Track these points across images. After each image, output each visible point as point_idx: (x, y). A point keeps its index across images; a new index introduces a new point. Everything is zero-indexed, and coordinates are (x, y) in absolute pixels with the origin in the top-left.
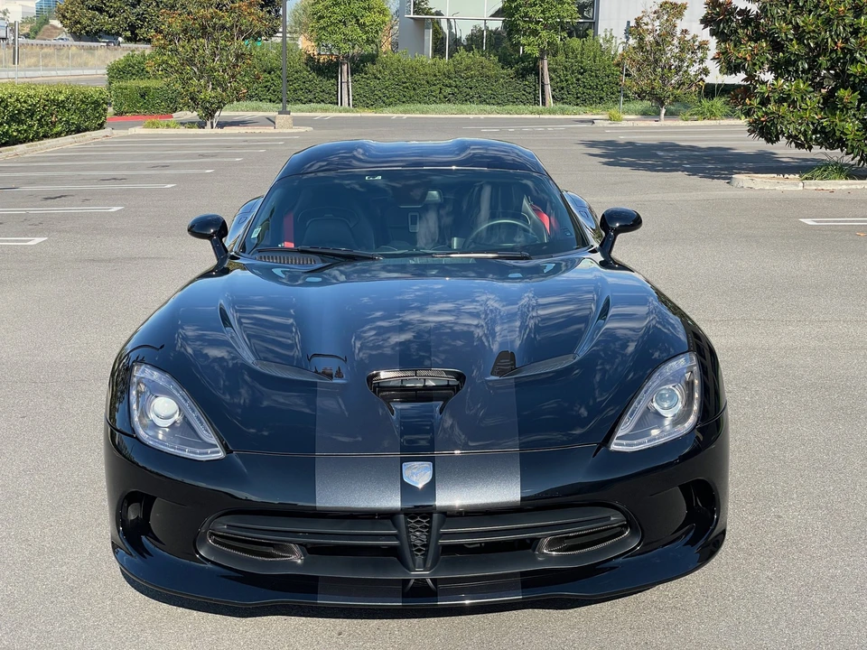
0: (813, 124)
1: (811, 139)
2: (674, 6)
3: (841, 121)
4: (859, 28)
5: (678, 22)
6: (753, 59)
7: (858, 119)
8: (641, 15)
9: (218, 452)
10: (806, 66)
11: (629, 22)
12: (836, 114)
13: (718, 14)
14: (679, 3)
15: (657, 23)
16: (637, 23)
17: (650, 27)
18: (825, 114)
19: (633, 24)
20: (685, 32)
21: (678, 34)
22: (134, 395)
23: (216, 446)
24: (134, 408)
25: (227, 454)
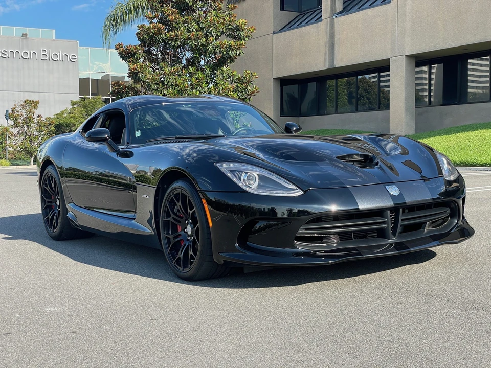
2: (32, 102)
5: (35, 110)
8: (14, 107)
9: (299, 192)
11: (7, 111)
13: (122, 89)
14: (35, 101)
15: (24, 111)
16: (12, 111)
17: (20, 113)
19: (10, 112)
20: (39, 116)
21: (36, 117)
22: (229, 175)
23: (297, 189)
24: (235, 180)
25: (305, 191)
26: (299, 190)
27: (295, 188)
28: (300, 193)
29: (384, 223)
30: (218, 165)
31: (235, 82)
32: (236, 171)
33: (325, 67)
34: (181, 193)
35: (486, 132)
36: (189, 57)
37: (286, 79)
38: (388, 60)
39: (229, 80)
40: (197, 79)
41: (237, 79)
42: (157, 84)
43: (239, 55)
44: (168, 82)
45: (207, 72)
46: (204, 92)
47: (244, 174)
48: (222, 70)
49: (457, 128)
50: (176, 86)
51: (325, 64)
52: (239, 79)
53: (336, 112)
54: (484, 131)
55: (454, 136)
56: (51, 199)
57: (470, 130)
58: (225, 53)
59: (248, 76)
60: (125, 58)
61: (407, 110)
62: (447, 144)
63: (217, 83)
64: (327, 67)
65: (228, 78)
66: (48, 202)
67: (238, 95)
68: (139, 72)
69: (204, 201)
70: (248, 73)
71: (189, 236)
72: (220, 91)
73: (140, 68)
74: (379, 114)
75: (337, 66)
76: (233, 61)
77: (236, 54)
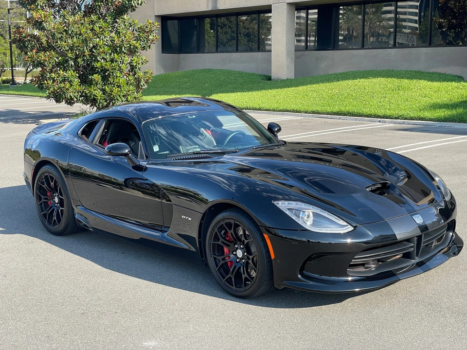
0: (80, 92)
1: (79, 99)
3: (94, 90)
4: (97, 45)
6: (49, 60)
7: (100, 89)
10: (73, 64)
12: (91, 87)
13: (25, 37)
18: (85, 87)
22: (287, 212)
23: (347, 226)
24: (294, 218)
25: (355, 227)
26: (350, 226)
27: (346, 224)
28: (351, 228)
29: (411, 247)
30: (275, 203)
31: (136, 30)
32: (293, 209)
33: (208, 8)
34: (235, 223)
35: (364, 82)
36: (88, 4)
37: (167, 17)
38: (271, 5)
39: (131, 28)
40: (100, 28)
41: (138, 28)
42: (61, 33)
43: (141, 5)
44: (73, 31)
45: (108, 20)
46: (107, 40)
47: (302, 212)
48: (123, 19)
49: (337, 75)
50: (79, 35)
51: (208, 6)
52: (141, 29)
53: (217, 51)
54: (362, 80)
55: (336, 84)
56: (47, 196)
57: (349, 79)
58: (127, 2)
59: (150, 25)
60: (25, 5)
61: (288, 54)
62: (330, 91)
63: (119, 32)
64: (210, 9)
65: (130, 27)
66: (44, 199)
67: (140, 44)
68: (43, 21)
69: (266, 236)
70: (150, 23)
71: (238, 258)
72: (123, 40)
73: (45, 17)
74: (259, 55)
75: (220, 8)
76: (134, 10)
77: (138, 4)
